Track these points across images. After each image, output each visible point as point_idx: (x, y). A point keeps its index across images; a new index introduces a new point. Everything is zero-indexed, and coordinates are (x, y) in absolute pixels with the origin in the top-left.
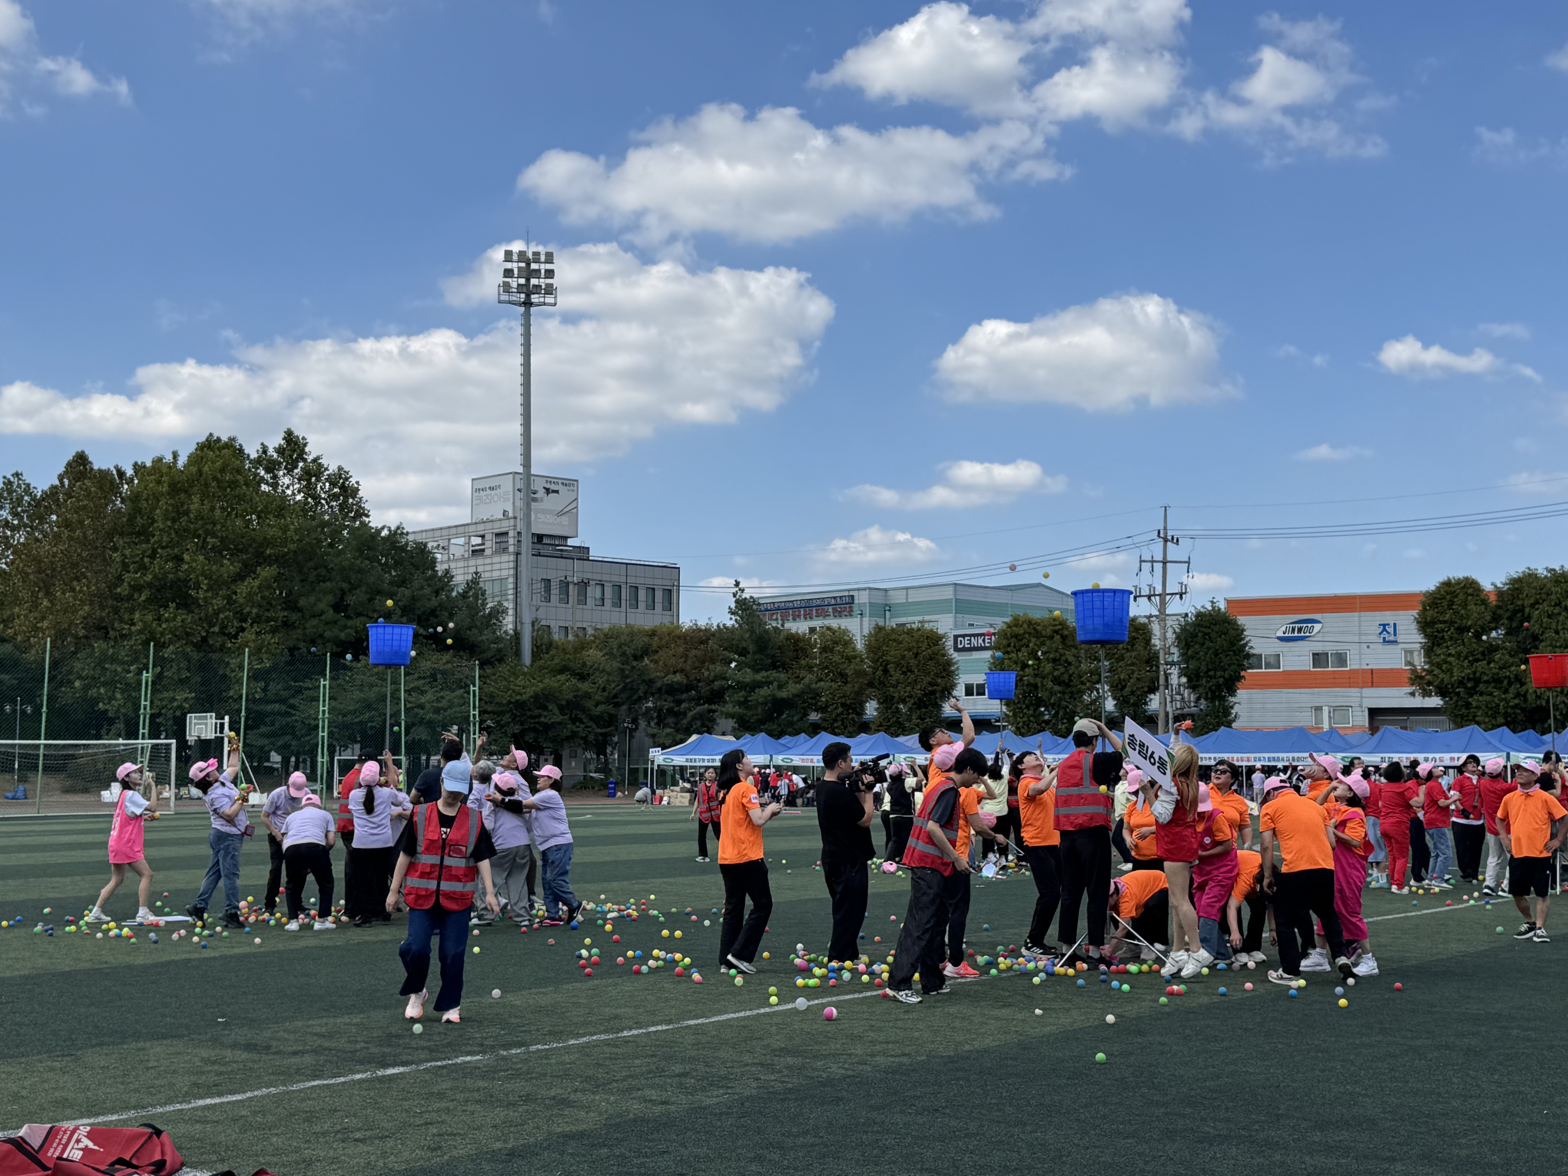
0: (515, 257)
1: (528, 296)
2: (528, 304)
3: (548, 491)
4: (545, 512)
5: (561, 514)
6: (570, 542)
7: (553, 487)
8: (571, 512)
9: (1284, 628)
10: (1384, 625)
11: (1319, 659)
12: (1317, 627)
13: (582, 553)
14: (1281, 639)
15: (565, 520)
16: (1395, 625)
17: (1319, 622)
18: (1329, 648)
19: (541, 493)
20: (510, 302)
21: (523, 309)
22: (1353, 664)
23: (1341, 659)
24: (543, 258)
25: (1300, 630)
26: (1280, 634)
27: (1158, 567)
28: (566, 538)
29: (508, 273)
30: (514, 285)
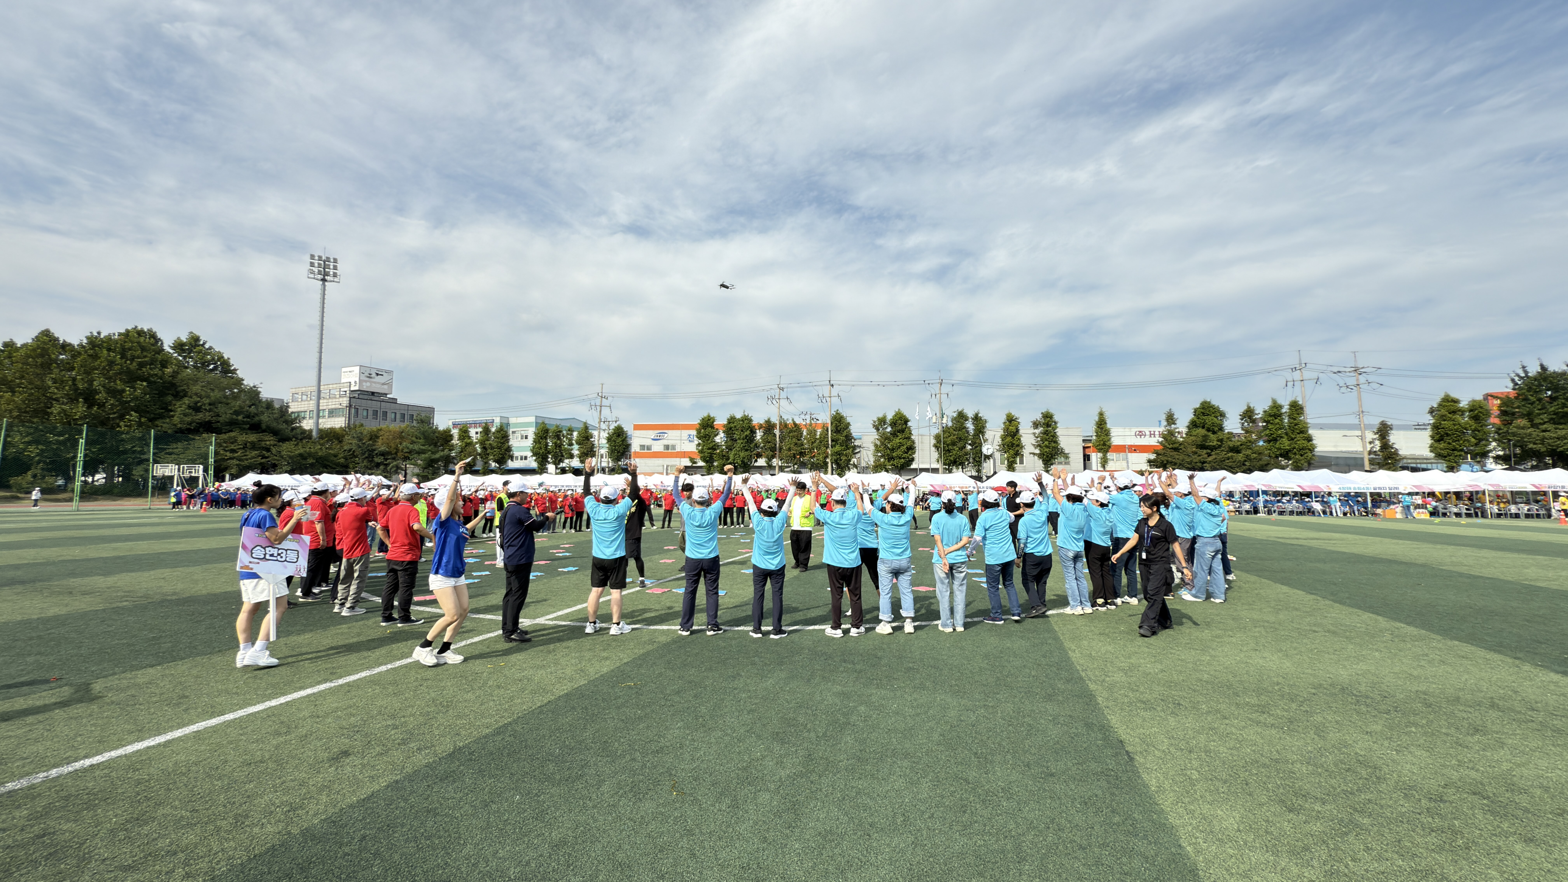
0: (317, 258)
1: (324, 276)
2: (324, 280)
3: (377, 374)
4: (375, 383)
5: (383, 384)
6: (388, 396)
7: (380, 373)
8: (389, 384)
9: (654, 436)
10: (689, 435)
12: (666, 435)
13: (394, 401)
14: (653, 439)
15: (386, 387)
16: (693, 435)
17: (667, 433)
18: (670, 443)
19: (374, 375)
20: (314, 278)
21: (321, 283)
22: (678, 449)
23: (674, 447)
24: (332, 260)
25: (660, 436)
27: (598, 408)
28: (386, 394)
29: (312, 265)
30: (316, 271)
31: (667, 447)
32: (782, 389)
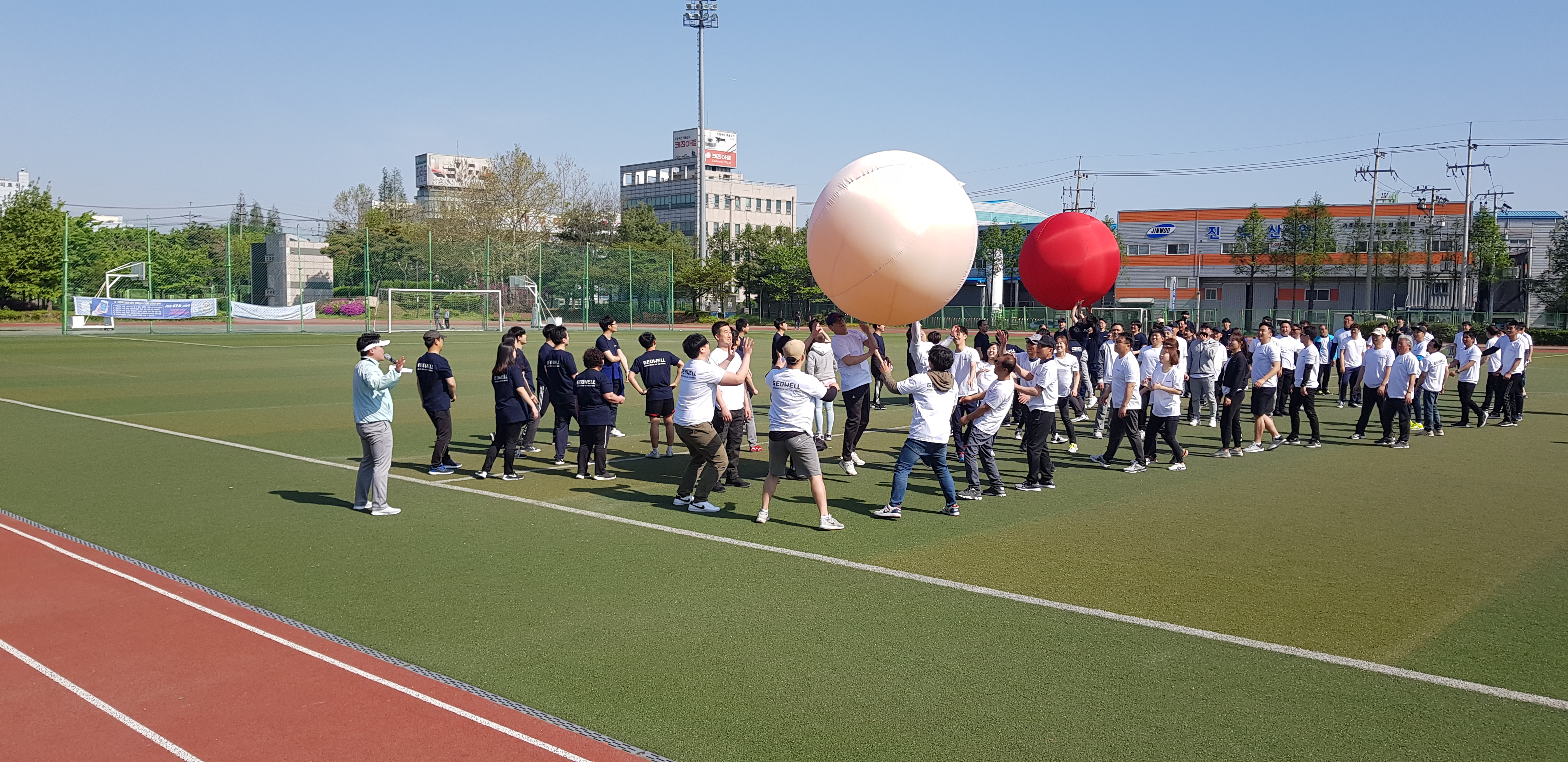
1: (701, 21)
2: (700, 27)
3: (719, 139)
4: (717, 152)
5: (726, 154)
7: (722, 137)
8: (733, 153)
9: (1152, 230)
10: (1212, 229)
12: (1172, 229)
14: (1150, 236)
15: (729, 158)
16: (1218, 228)
17: (1173, 226)
18: (1178, 242)
19: (714, 141)
20: (690, 26)
21: (697, 30)
22: (1191, 252)
23: (1185, 248)
25: (1162, 231)
26: (1149, 233)
27: (1074, 193)
28: (729, 169)
31: (1172, 248)
32: (1383, 154)
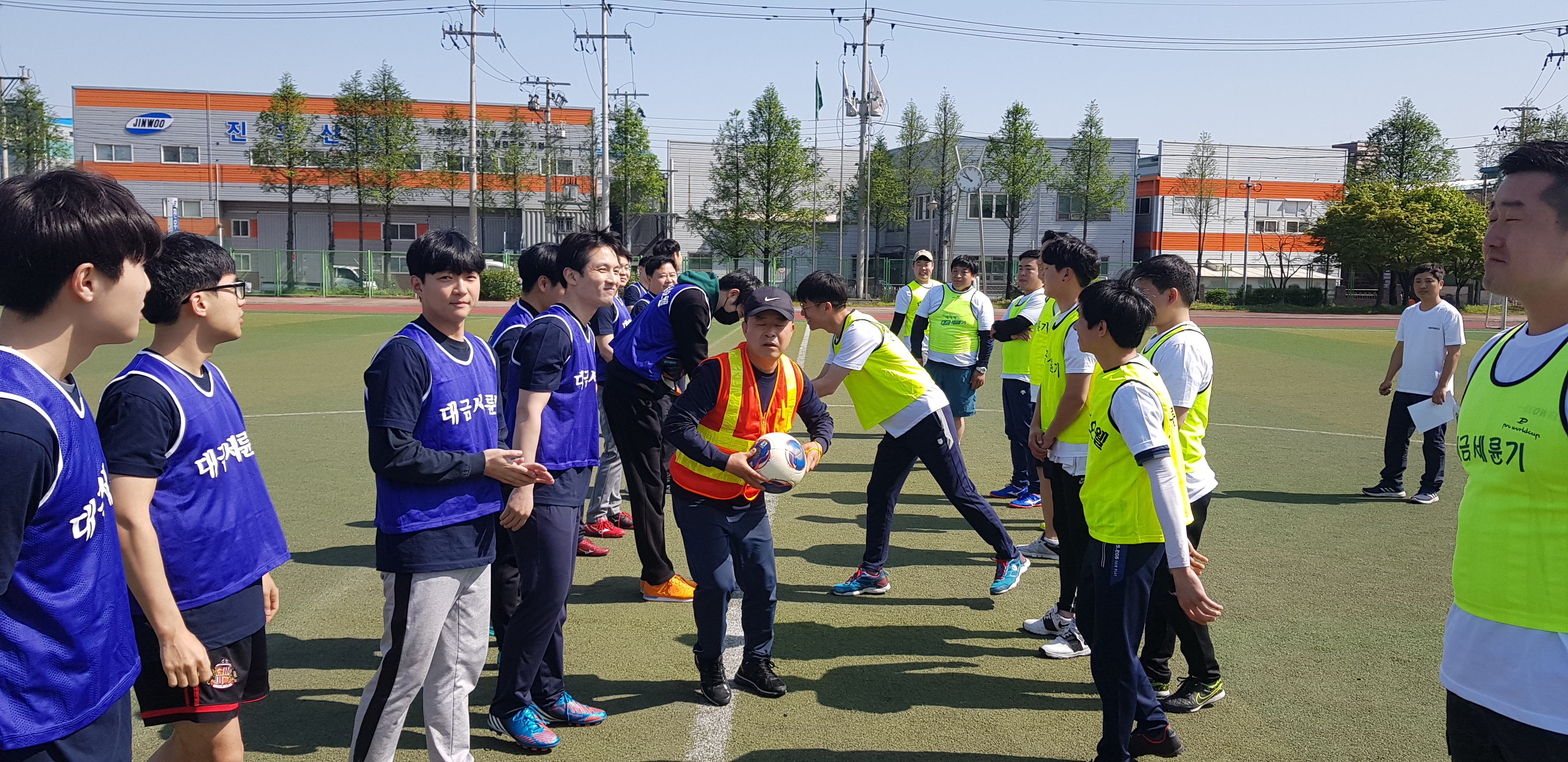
9: (134, 121)
10: (234, 124)
11: (172, 153)
12: (168, 122)
14: (131, 131)
16: (244, 124)
17: (169, 117)
18: (180, 142)
22: (203, 159)
25: (150, 123)
26: (130, 125)
